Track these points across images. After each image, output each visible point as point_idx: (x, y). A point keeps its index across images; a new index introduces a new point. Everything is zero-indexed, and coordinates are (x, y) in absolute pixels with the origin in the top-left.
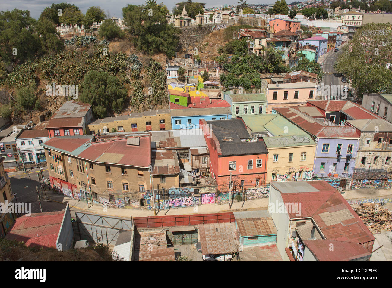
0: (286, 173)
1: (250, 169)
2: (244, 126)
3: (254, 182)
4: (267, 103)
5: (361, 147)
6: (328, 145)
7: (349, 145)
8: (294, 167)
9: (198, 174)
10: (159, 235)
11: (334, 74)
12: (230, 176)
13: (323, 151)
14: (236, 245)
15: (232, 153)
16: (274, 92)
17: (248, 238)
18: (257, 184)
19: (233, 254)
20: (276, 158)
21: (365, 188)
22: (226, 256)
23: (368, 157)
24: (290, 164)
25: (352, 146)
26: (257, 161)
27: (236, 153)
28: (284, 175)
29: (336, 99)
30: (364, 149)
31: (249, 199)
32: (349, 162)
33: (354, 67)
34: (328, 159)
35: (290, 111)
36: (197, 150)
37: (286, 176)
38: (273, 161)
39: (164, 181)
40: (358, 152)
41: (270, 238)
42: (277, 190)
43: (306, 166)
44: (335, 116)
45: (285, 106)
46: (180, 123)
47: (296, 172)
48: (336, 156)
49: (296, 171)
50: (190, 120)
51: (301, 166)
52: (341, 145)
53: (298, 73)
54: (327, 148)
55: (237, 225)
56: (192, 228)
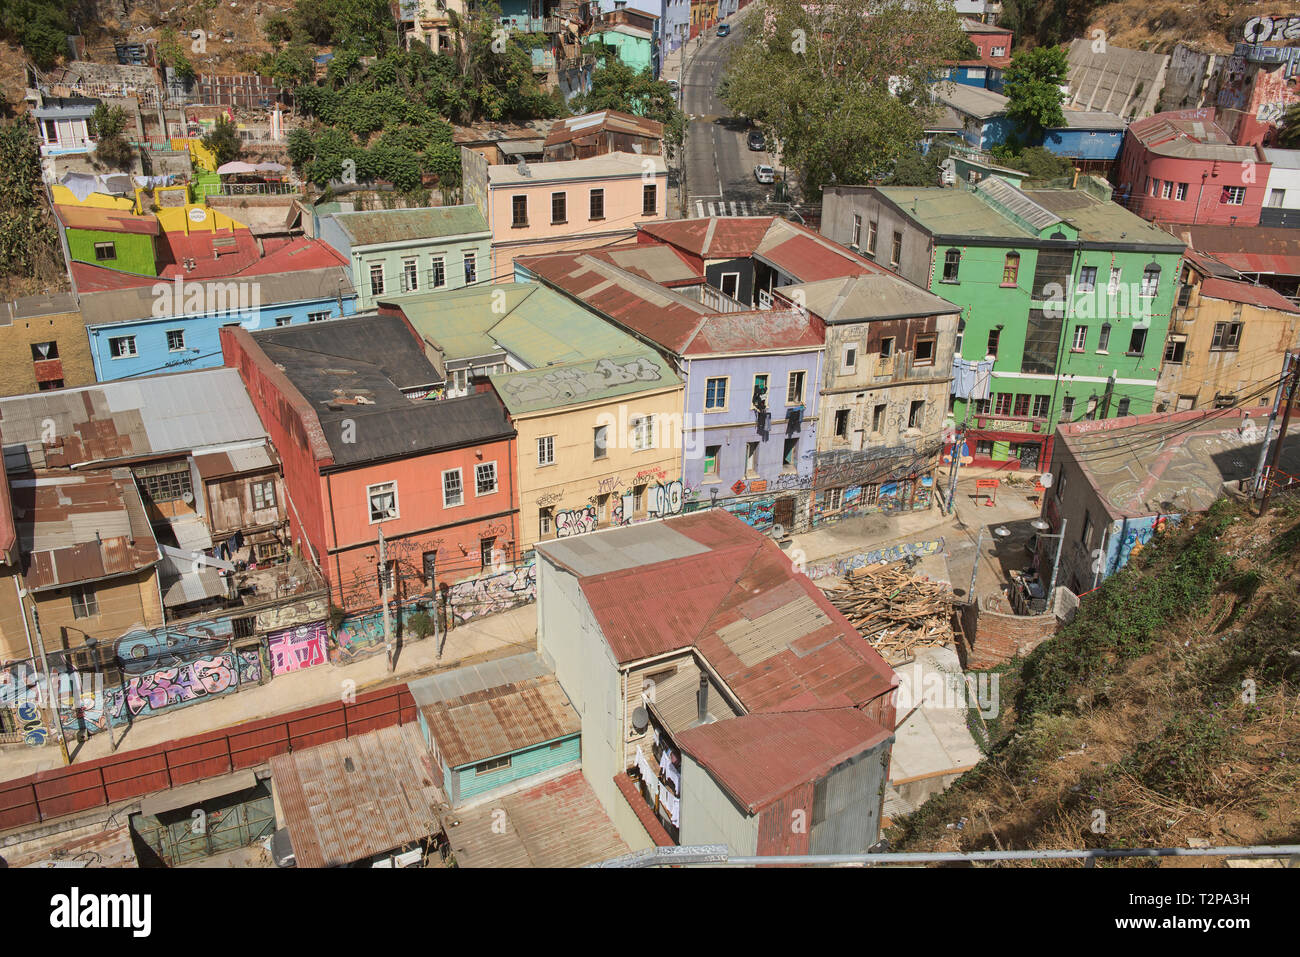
0: (589, 502)
1: (454, 505)
2: (412, 340)
3: (475, 555)
4: (492, 241)
5: (830, 378)
6: (723, 381)
7: (793, 374)
8: (615, 476)
9: (242, 555)
10: (97, 844)
11: (723, 122)
12: (377, 542)
13: (709, 403)
14: (432, 807)
15: (375, 454)
16: (516, 199)
17: (474, 770)
18: (489, 560)
19: (423, 843)
20: (546, 449)
21: (853, 515)
22: (397, 858)
23: (853, 409)
24: (601, 468)
25: (800, 375)
26: (476, 470)
27: (393, 450)
28: (581, 512)
29: (734, 211)
30: (839, 384)
31: (463, 622)
32: (795, 435)
33: (787, 90)
34: (727, 432)
35: (579, 266)
36: (224, 454)
37: (589, 514)
38: (538, 465)
39: (92, 610)
40: (822, 394)
41: (557, 751)
42: (564, 570)
43: (655, 466)
44: (738, 274)
45: (559, 249)
46: (133, 351)
47: (625, 492)
48: (753, 419)
49: (622, 491)
50: (179, 333)
51: (639, 470)
52: (764, 378)
53: (597, 119)
54: (722, 392)
55: (426, 729)
56: (245, 780)
